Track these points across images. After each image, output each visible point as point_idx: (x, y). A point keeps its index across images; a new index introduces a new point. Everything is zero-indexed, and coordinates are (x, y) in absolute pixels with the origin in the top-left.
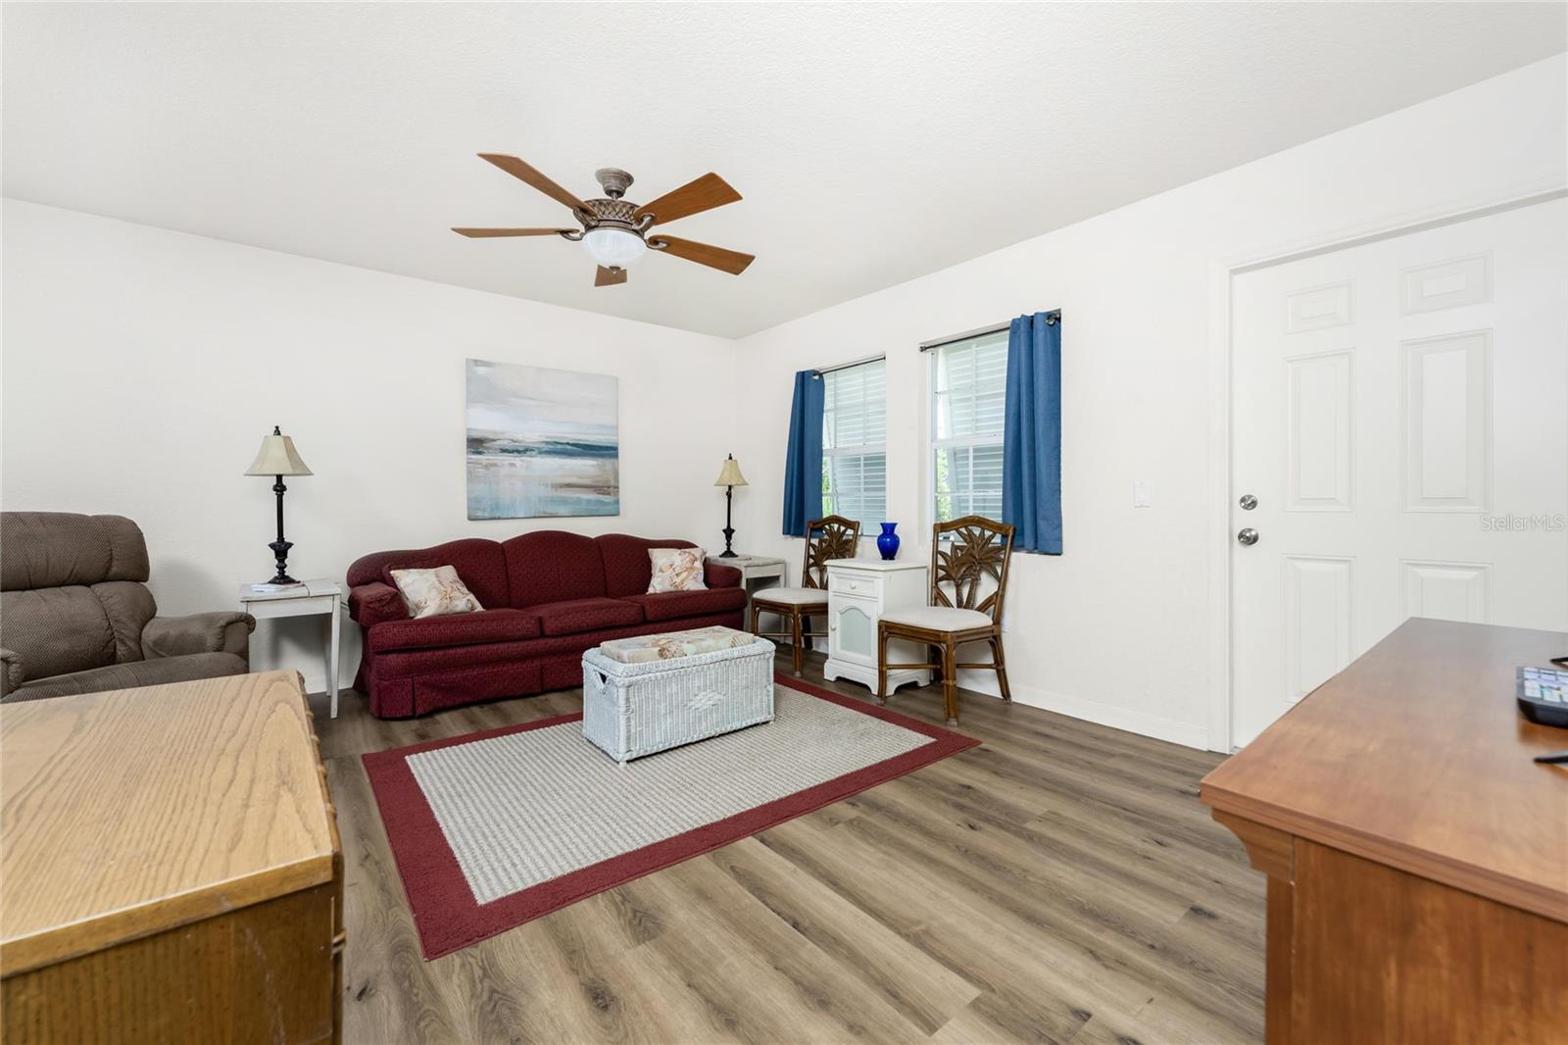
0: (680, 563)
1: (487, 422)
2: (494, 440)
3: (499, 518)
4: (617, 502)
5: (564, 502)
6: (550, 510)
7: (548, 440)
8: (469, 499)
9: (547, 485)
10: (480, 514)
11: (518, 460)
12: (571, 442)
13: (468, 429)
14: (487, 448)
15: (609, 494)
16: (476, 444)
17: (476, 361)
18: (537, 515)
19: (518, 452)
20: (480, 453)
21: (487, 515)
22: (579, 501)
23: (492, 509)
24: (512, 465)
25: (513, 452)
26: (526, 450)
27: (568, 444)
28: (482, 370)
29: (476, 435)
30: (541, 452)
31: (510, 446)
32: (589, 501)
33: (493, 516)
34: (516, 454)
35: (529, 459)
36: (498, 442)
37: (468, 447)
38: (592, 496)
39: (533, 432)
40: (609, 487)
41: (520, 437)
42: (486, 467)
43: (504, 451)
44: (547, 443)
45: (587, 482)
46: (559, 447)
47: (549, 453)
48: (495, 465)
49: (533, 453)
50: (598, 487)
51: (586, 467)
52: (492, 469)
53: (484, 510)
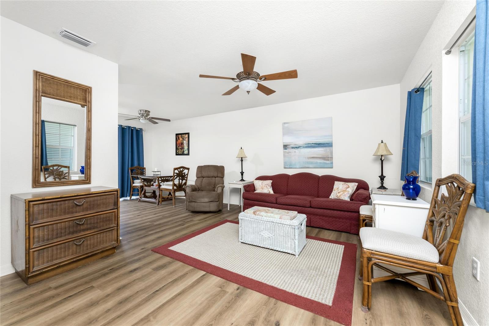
1: (288, 140)
2: (290, 145)
3: (292, 168)
4: (332, 163)
5: (312, 163)
6: (307, 166)
7: (306, 143)
8: (284, 162)
9: (306, 158)
10: (286, 167)
11: (296, 150)
12: (314, 143)
13: (283, 143)
15: (328, 160)
16: (285, 147)
17: (284, 123)
18: (303, 167)
19: (297, 148)
20: (286, 149)
21: (288, 167)
22: (317, 163)
23: (290, 165)
24: (295, 152)
25: (295, 148)
26: (299, 147)
27: (313, 144)
28: (286, 125)
29: (285, 144)
30: (304, 147)
32: (320, 163)
33: (290, 167)
34: (296, 148)
35: (300, 150)
36: (291, 145)
37: (284, 148)
38: (322, 161)
39: (301, 141)
40: (328, 158)
41: (297, 143)
42: (288, 153)
43: (292, 148)
44: (306, 144)
45: (320, 156)
46: (310, 145)
47: (306, 147)
48: (290, 152)
49: (301, 148)
50: (323, 158)
52: (290, 153)
53: (287, 165)
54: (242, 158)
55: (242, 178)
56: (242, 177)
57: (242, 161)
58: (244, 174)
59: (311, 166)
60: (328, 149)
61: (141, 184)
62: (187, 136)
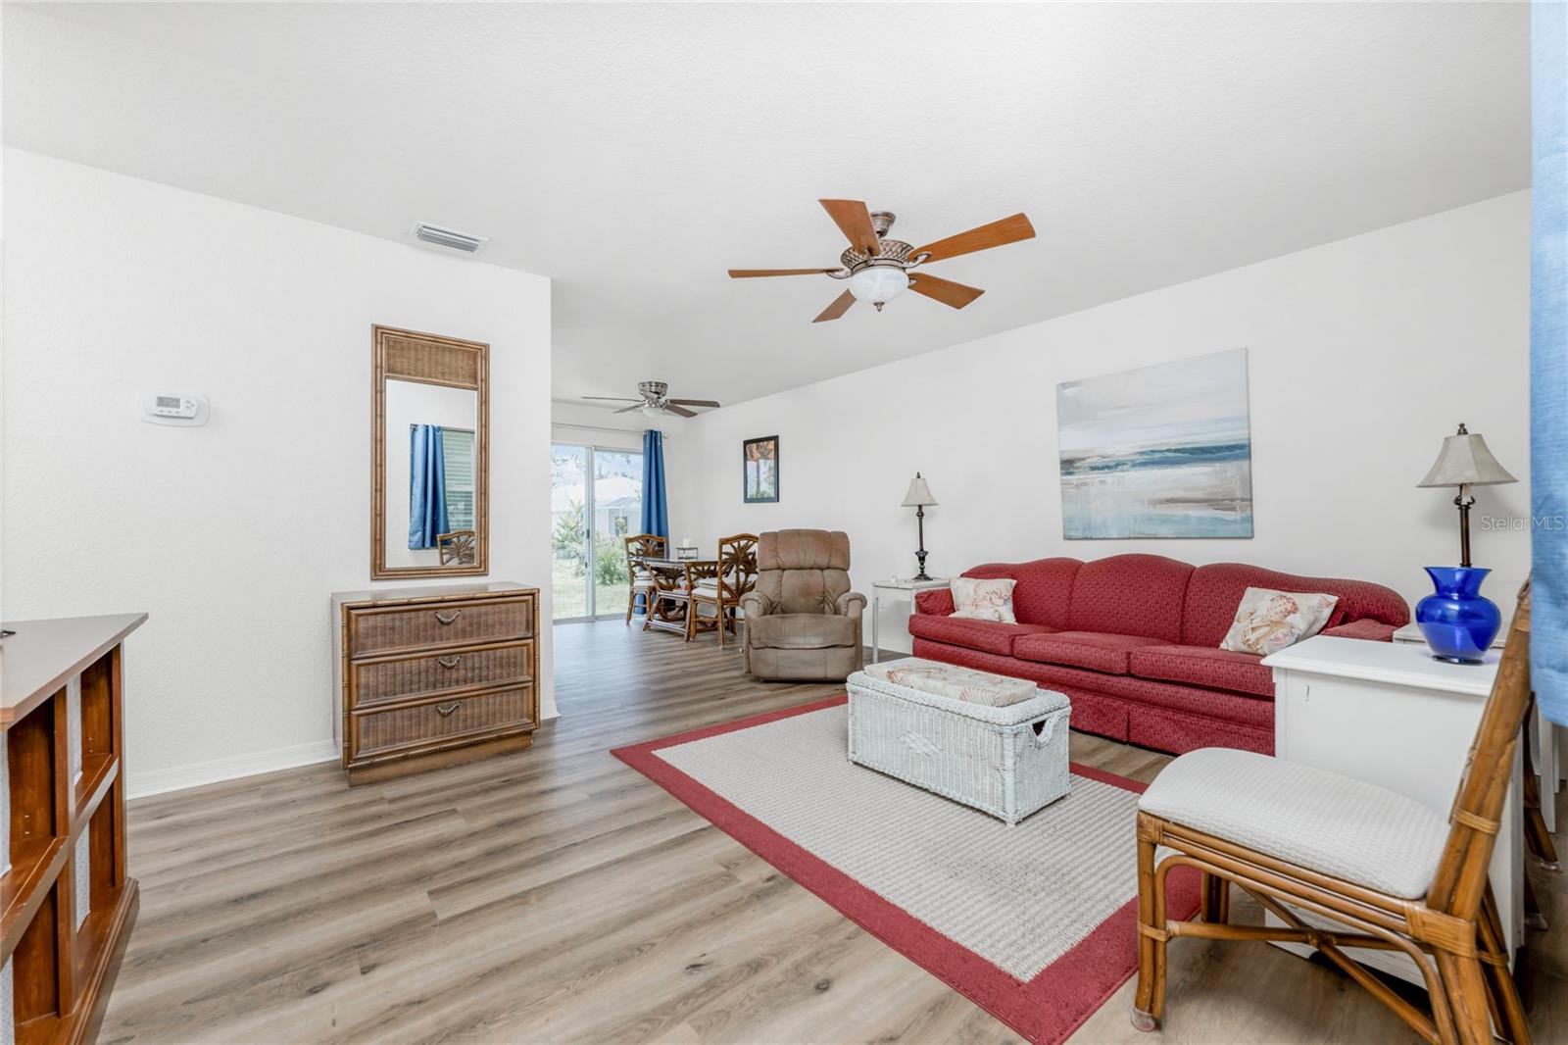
0: (1265, 612)
1: (1076, 442)
2: (1083, 459)
3: (1091, 539)
4: (1250, 520)
5: (1165, 520)
6: (1148, 530)
7: (1144, 450)
8: (1064, 520)
9: (1143, 502)
10: (1073, 534)
11: (1109, 477)
12: (1174, 448)
13: (1061, 452)
14: (1077, 468)
15: (1233, 509)
16: (1068, 465)
17: (1063, 384)
18: (1130, 536)
19: (1108, 467)
20: (1071, 473)
21: (1080, 535)
22: (1186, 519)
23: (1084, 529)
24: (1102, 482)
25: (1103, 468)
26: (1117, 465)
27: (1169, 450)
28: (1069, 392)
29: (1067, 456)
30: (1135, 465)
31: (1101, 462)
32: (1201, 520)
33: (1085, 536)
34: (1106, 470)
35: (1120, 474)
36: (1088, 460)
37: (1062, 468)
38: (1208, 513)
39: (1125, 443)
40: (1232, 500)
41: (1109, 452)
42: (1077, 486)
43: (1093, 468)
44: (1142, 453)
45: (1200, 495)
46: (1157, 455)
47: (1144, 464)
48: (1086, 484)
49: (1125, 467)
50: (1214, 500)
51: (1198, 476)
52: (1085, 488)
53: (1077, 530)
54: (920, 507)
55: (922, 572)
56: (922, 569)
57: (921, 515)
58: (927, 557)
59: (1163, 531)
60: (1231, 469)
61: (652, 583)
62: (772, 444)
